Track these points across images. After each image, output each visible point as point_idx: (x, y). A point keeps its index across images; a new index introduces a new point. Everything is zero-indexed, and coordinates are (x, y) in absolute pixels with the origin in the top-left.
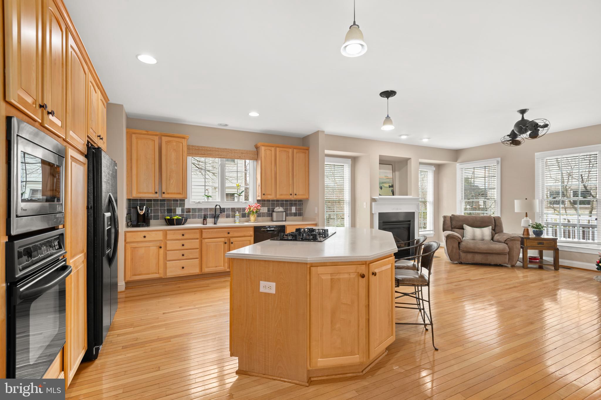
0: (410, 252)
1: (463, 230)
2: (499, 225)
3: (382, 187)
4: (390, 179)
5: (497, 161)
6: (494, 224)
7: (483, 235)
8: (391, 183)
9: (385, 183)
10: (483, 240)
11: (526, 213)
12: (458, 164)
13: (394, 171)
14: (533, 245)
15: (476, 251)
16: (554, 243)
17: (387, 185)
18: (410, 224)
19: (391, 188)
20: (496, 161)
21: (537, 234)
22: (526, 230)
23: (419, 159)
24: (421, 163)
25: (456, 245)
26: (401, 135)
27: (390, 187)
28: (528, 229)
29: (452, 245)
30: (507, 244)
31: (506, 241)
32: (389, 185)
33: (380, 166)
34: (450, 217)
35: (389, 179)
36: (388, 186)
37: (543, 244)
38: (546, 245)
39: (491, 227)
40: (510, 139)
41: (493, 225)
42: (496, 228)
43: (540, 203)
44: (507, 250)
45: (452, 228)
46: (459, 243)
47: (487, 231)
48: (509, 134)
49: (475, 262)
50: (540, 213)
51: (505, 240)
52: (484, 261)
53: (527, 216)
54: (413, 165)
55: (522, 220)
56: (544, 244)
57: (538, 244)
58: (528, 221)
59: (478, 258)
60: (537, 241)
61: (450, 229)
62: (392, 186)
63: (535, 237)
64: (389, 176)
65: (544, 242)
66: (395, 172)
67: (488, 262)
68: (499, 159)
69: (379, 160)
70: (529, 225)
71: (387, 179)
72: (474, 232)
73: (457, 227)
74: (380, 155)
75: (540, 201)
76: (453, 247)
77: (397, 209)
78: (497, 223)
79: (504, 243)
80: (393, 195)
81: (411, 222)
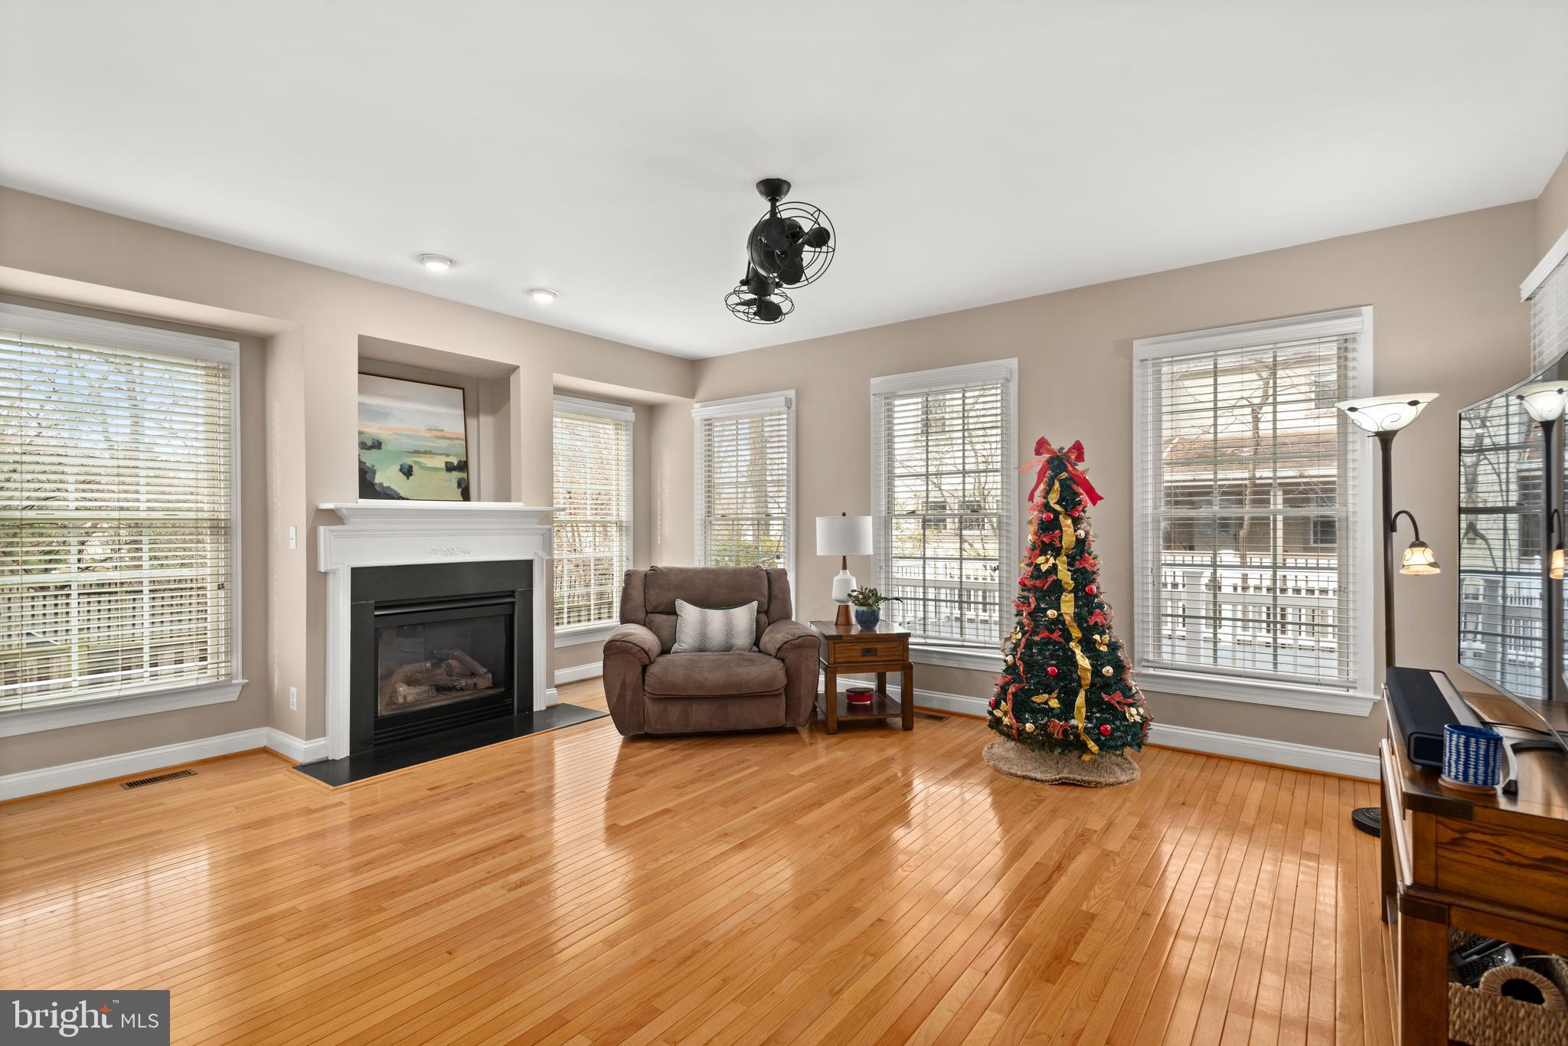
0: (513, 704)
1: (672, 617)
2: (780, 596)
3: (411, 467)
4: (450, 439)
5: (786, 398)
6: (766, 593)
7: (729, 631)
8: (456, 455)
9: (425, 453)
10: (728, 648)
11: (844, 557)
12: (697, 405)
13: (469, 410)
14: (849, 659)
15: (691, 693)
16: (901, 647)
17: (440, 462)
18: (513, 603)
19: (456, 475)
20: (783, 398)
21: (864, 623)
22: (842, 611)
23: (554, 374)
24: (559, 391)
25: (633, 676)
26: (532, 291)
27: (450, 468)
28: (847, 607)
29: (622, 677)
30: (783, 660)
31: (779, 650)
32: (446, 463)
33: (360, 381)
34: (643, 575)
35: (448, 441)
36: (443, 466)
37: (875, 655)
38: (882, 656)
39: (755, 604)
40: (752, 296)
41: (763, 596)
42: (772, 606)
43: (882, 527)
44: (782, 680)
45: (647, 613)
46: (645, 668)
47: (743, 617)
48: (744, 277)
49: (690, 730)
50: (882, 557)
51: (778, 646)
52: (718, 726)
53: (845, 567)
54: (526, 393)
55: (835, 578)
56: (879, 654)
57: (863, 655)
58: (847, 582)
59: (700, 716)
60: (859, 647)
61: (641, 615)
62: (463, 466)
63: (861, 631)
64: (445, 429)
65: (879, 646)
66: (477, 415)
67: (729, 726)
68: (791, 394)
69: (359, 357)
70: (850, 595)
71: (438, 437)
72: (704, 623)
73: (659, 609)
74: (360, 337)
75: (883, 521)
76: (624, 684)
77: (452, 552)
78: (776, 591)
79: (776, 657)
80: (466, 496)
81: (517, 594)
